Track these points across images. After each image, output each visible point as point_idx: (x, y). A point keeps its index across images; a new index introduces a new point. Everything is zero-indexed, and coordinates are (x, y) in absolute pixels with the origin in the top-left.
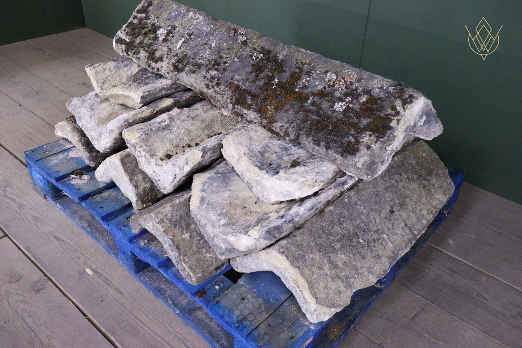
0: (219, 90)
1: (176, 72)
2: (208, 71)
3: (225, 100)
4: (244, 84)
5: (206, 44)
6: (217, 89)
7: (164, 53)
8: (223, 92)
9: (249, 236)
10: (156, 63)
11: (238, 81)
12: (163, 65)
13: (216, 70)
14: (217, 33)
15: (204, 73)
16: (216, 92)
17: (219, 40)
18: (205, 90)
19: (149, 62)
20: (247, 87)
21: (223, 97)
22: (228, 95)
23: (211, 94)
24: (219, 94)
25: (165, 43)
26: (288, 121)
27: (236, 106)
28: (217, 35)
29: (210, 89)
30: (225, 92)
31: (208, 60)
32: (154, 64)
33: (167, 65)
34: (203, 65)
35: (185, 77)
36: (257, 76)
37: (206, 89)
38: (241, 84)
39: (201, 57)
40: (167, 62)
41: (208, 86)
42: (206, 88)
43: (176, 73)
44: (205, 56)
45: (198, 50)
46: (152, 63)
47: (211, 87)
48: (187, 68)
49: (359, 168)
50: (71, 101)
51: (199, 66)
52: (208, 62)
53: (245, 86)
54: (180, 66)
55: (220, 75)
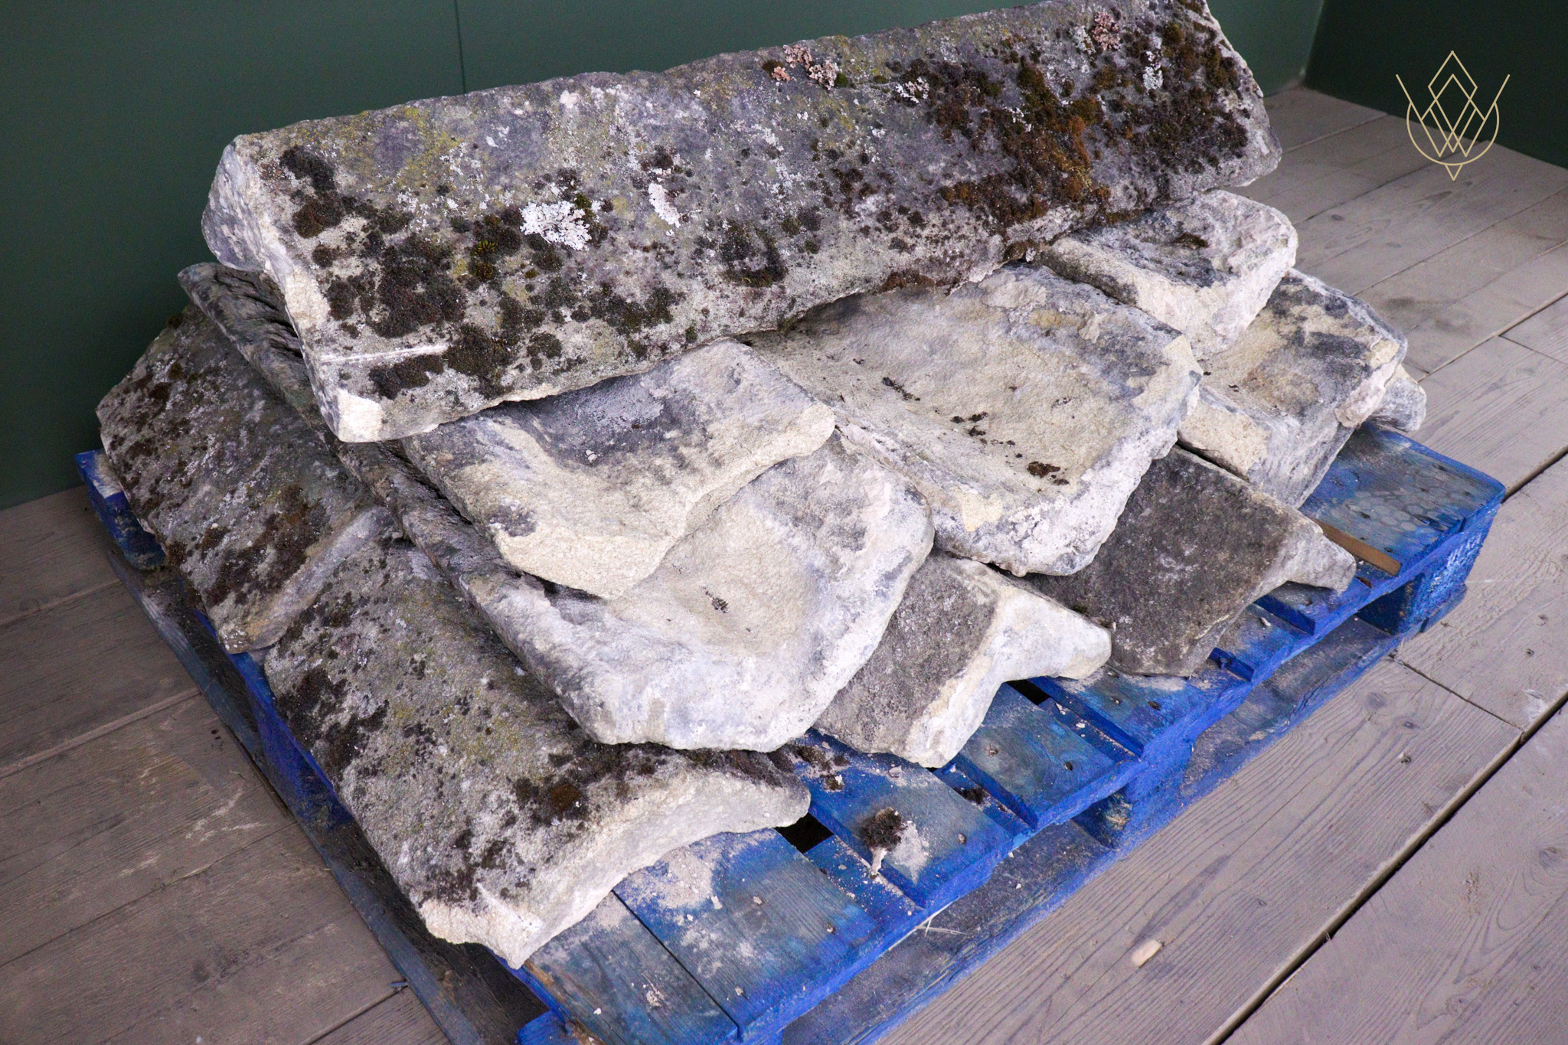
0: (936, 230)
1: (769, 285)
2: (850, 215)
3: (974, 239)
4: (964, 170)
5: (746, 153)
6: (926, 232)
7: (649, 272)
8: (951, 226)
9: (1379, 368)
10: (668, 319)
11: (947, 176)
12: (702, 307)
13: (867, 190)
14: (736, 102)
15: (844, 224)
16: (935, 241)
17: (770, 118)
18: (903, 260)
19: (636, 337)
20: (980, 172)
21: (963, 237)
22: (968, 224)
23: (928, 255)
24: (947, 238)
25: (606, 245)
26: (1120, 169)
27: (1009, 230)
28: (743, 107)
29: (914, 245)
30: (953, 221)
31: (812, 185)
32: (662, 327)
33: (712, 295)
34: (816, 208)
35: (814, 277)
36: (967, 133)
37: (906, 256)
38: (959, 176)
39: (781, 192)
40: (702, 286)
41: (899, 245)
42: (900, 252)
43: (775, 288)
44: (788, 184)
45: (744, 183)
46: (652, 332)
47: (909, 241)
48: (785, 253)
49: (1267, 155)
50: (602, 705)
51: (810, 219)
52: (819, 193)
53: (973, 174)
54: (756, 263)
55: (893, 197)
